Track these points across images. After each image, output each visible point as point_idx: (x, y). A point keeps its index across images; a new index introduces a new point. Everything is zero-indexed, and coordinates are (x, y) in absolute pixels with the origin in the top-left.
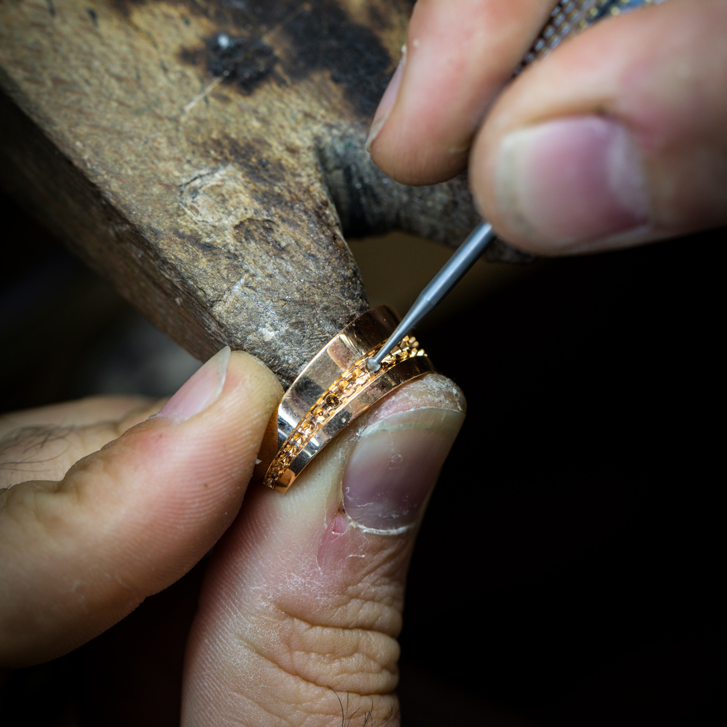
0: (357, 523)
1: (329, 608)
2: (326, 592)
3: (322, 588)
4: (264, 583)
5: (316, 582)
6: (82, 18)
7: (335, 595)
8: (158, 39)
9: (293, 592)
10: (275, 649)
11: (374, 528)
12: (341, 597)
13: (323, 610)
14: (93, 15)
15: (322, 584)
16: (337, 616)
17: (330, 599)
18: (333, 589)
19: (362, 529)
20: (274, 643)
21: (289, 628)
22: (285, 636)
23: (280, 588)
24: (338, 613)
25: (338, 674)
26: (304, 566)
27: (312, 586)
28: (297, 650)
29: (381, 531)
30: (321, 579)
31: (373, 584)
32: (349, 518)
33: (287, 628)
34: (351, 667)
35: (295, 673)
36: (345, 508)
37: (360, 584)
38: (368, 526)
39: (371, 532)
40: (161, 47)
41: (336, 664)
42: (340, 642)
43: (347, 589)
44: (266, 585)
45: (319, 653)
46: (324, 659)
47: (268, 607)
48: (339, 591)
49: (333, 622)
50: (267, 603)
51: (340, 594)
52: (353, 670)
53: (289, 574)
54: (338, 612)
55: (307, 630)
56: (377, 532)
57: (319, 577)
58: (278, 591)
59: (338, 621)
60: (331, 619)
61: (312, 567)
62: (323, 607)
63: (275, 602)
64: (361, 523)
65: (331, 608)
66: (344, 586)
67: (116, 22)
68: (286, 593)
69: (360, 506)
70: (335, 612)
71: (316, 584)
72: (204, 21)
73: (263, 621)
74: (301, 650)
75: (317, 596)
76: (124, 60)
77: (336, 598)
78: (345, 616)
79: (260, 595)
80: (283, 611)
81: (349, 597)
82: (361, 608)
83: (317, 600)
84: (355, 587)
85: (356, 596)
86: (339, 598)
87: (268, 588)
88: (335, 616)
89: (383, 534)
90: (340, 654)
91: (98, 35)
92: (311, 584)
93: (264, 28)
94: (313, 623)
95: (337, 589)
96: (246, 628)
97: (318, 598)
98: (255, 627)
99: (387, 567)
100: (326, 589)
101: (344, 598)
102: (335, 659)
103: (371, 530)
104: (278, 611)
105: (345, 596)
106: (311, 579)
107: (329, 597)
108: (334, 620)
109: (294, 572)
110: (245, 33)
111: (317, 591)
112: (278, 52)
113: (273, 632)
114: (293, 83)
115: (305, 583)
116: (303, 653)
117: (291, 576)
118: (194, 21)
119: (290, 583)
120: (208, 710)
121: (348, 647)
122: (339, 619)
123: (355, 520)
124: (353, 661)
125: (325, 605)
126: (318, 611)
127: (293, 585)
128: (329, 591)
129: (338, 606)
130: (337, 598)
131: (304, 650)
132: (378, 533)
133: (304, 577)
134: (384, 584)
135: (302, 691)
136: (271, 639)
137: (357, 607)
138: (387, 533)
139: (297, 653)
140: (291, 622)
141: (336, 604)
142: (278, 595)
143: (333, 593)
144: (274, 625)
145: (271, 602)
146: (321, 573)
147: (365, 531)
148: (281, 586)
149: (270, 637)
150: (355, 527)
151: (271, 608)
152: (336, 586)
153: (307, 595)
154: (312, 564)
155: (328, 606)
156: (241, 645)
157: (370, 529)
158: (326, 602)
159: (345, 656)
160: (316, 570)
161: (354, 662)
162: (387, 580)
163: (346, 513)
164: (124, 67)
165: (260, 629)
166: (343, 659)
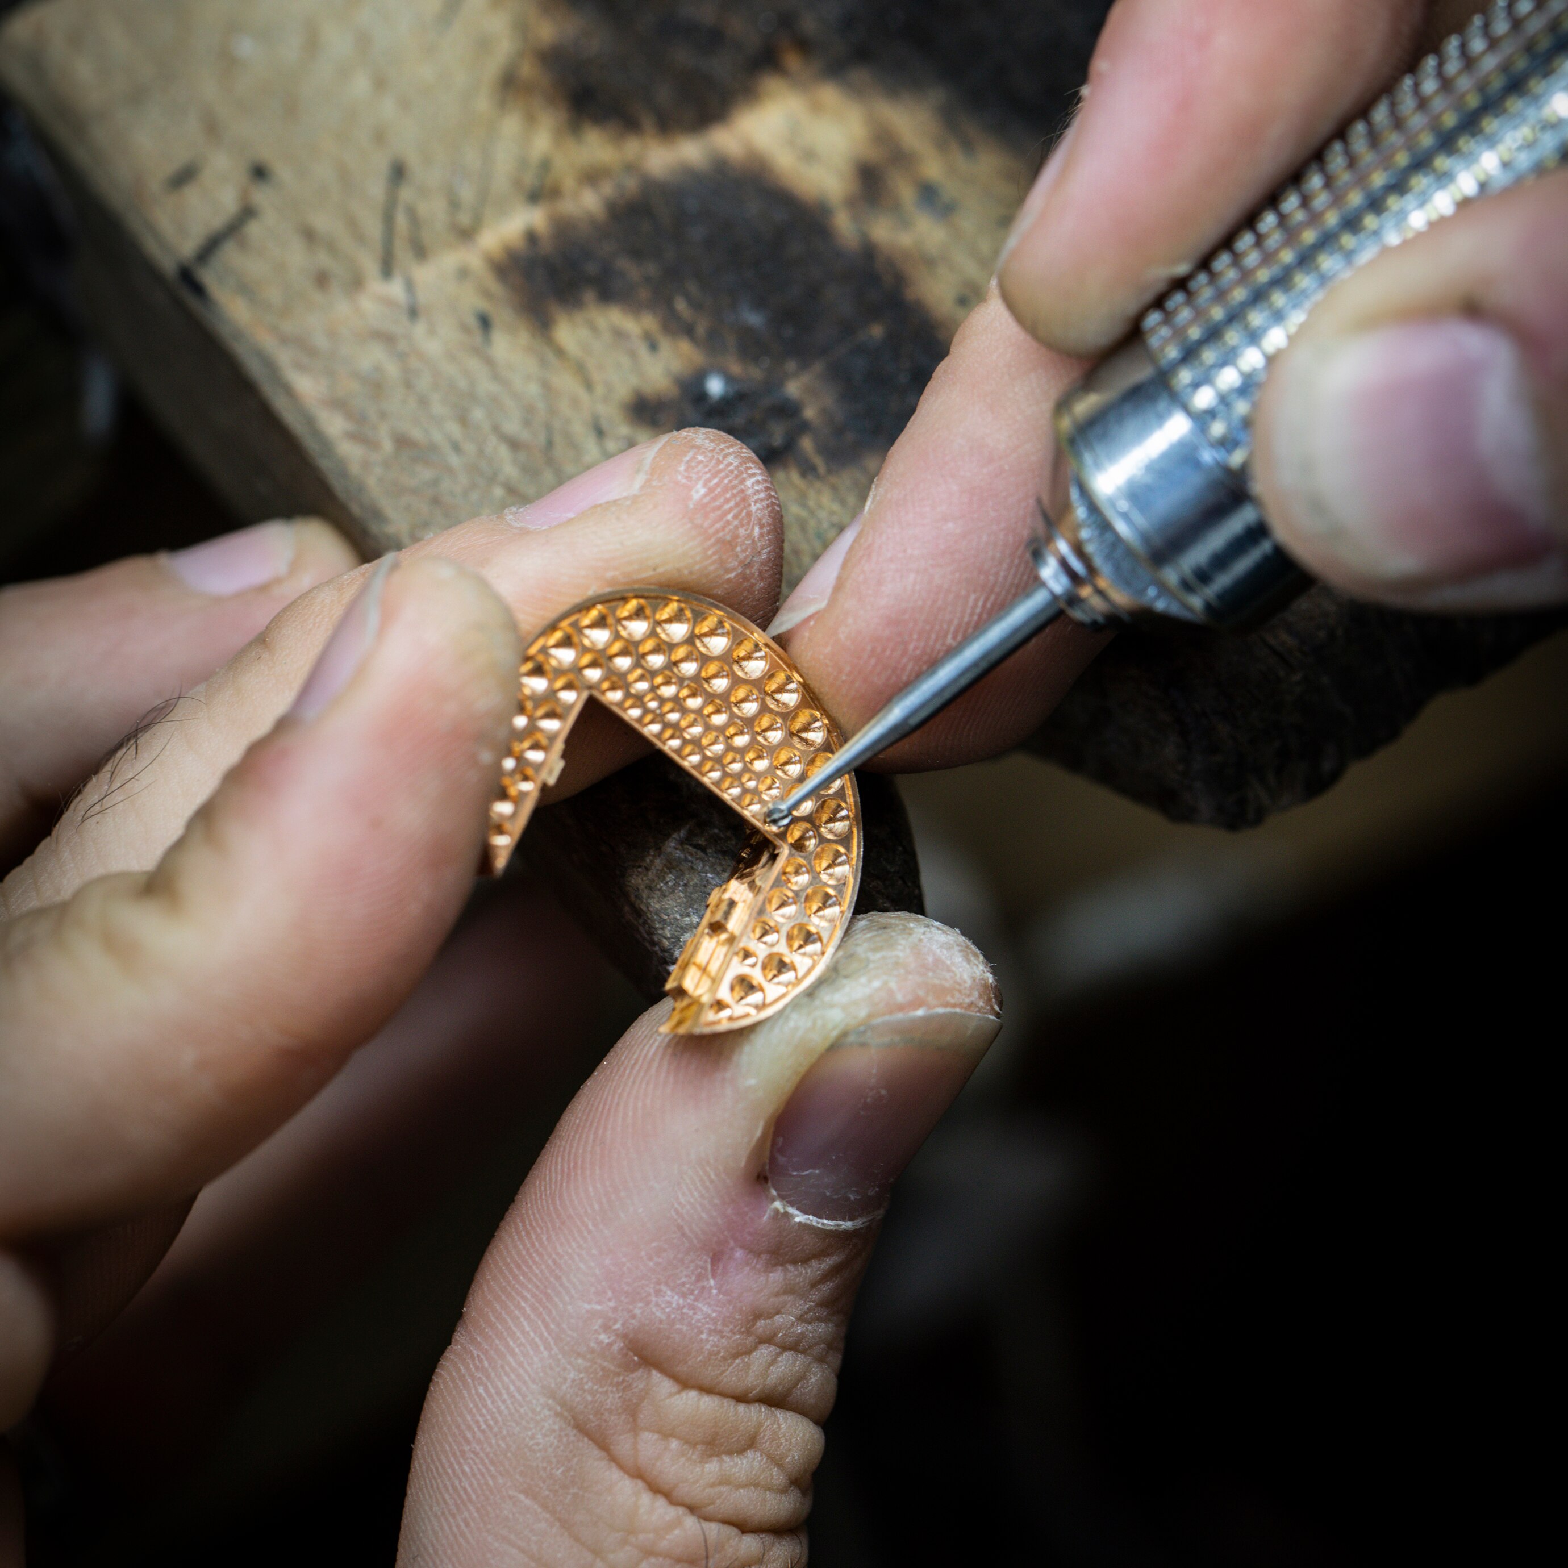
0: (785, 1204)
1: (719, 1358)
2: (719, 1327)
3: (712, 1319)
4: (610, 1300)
5: (704, 1306)
6: (465, 328)
7: (734, 1333)
8: (596, 376)
9: (661, 1322)
10: (610, 1423)
11: (814, 1215)
12: (743, 1339)
13: (709, 1360)
14: (485, 322)
15: (714, 1311)
16: (731, 1372)
17: (723, 1340)
18: (731, 1323)
19: (793, 1216)
20: (610, 1411)
21: (641, 1386)
22: (630, 1400)
23: (637, 1312)
24: (733, 1368)
25: (713, 1485)
26: (686, 1276)
27: (695, 1314)
28: (647, 1429)
29: (825, 1221)
30: (712, 1303)
31: (801, 1319)
32: (774, 1193)
33: (637, 1387)
34: (738, 1474)
35: (637, 1473)
36: (768, 1174)
37: (777, 1317)
38: (805, 1212)
39: (808, 1222)
40: (600, 390)
41: (712, 1467)
42: (727, 1426)
43: (754, 1325)
44: (612, 1304)
45: (687, 1442)
46: (692, 1454)
47: (610, 1345)
48: (742, 1327)
49: (722, 1383)
50: (609, 1338)
51: (743, 1333)
52: (741, 1480)
53: (658, 1287)
54: (734, 1365)
55: (671, 1395)
56: (818, 1223)
57: (709, 1298)
58: (634, 1317)
59: (732, 1383)
60: (720, 1378)
61: (700, 1278)
62: (711, 1354)
63: (625, 1336)
64: (792, 1204)
65: (724, 1358)
66: (751, 1318)
67: (524, 337)
68: (647, 1322)
69: (795, 1173)
70: (729, 1366)
71: (702, 1311)
72: (685, 346)
73: (599, 1370)
74: (654, 1431)
75: (702, 1332)
76: (529, 410)
77: (734, 1340)
78: (744, 1376)
79: (600, 1321)
80: (635, 1355)
81: (757, 1340)
82: (773, 1362)
83: (702, 1340)
84: (768, 1321)
85: (768, 1340)
86: (739, 1341)
87: (615, 1309)
88: (728, 1372)
89: (829, 1228)
90: (723, 1448)
91: (489, 362)
92: (694, 1309)
93: (791, 365)
94: (685, 1383)
95: (739, 1322)
96: (565, 1379)
97: (704, 1336)
98: (582, 1379)
99: (827, 1288)
100: (719, 1320)
101: (747, 1341)
102: (711, 1456)
103: (809, 1219)
104: (627, 1354)
105: (751, 1339)
106: (696, 1300)
107: (723, 1337)
108: (725, 1379)
109: (667, 1284)
110: (756, 373)
111: (703, 1323)
112: (810, 413)
113: (612, 1392)
114: (830, 471)
115: (684, 1307)
116: (656, 1436)
117: (660, 1291)
118: (666, 345)
119: (657, 1305)
120: (463, 1516)
121: (739, 1437)
122: (733, 1379)
123: (782, 1198)
124: (742, 1464)
125: (713, 1351)
126: (700, 1361)
127: (663, 1309)
128: (724, 1324)
129: (736, 1356)
130: (737, 1340)
131: (659, 1432)
132: (820, 1226)
133: (684, 1296)
134: (819, 1319)
135: (642, 1510)
136: (607, 1404)
137: (767, 1360)
138: (835, 1225)
139: (646, 1436)
140: (645, 1376)
141: (734, 1351)
142: (632, 1324)
143: (731, 1331)
144: (615, 1380)
145: (617, 1335)
146: (714, 1292)
147: (797, 1220)
148: (641, 1308)
149: (606, 1400)
150: (782, 1211)
151: (616, 1347)
152: (737, 1317)
153: (685, 1328)
154: (701, 1273)
155: (719, 1352)
156: (550, 1410)
157: (807, 1216)
158: (717, 1346)
159: (730, 1453)
160: (706, 1283)
161: (744, 1466)
162: (824, 1313)
163: (769, 1184)
164: (527, 423)
165: (590, 1384)
166: (726, 1458)
